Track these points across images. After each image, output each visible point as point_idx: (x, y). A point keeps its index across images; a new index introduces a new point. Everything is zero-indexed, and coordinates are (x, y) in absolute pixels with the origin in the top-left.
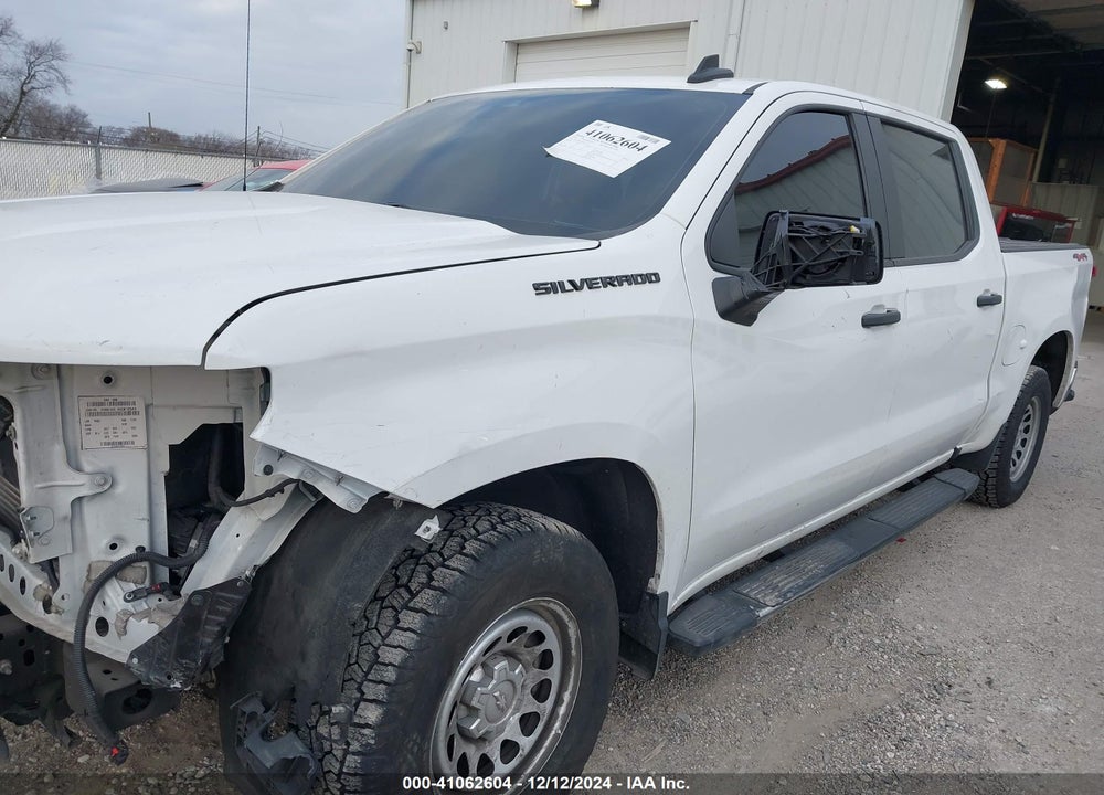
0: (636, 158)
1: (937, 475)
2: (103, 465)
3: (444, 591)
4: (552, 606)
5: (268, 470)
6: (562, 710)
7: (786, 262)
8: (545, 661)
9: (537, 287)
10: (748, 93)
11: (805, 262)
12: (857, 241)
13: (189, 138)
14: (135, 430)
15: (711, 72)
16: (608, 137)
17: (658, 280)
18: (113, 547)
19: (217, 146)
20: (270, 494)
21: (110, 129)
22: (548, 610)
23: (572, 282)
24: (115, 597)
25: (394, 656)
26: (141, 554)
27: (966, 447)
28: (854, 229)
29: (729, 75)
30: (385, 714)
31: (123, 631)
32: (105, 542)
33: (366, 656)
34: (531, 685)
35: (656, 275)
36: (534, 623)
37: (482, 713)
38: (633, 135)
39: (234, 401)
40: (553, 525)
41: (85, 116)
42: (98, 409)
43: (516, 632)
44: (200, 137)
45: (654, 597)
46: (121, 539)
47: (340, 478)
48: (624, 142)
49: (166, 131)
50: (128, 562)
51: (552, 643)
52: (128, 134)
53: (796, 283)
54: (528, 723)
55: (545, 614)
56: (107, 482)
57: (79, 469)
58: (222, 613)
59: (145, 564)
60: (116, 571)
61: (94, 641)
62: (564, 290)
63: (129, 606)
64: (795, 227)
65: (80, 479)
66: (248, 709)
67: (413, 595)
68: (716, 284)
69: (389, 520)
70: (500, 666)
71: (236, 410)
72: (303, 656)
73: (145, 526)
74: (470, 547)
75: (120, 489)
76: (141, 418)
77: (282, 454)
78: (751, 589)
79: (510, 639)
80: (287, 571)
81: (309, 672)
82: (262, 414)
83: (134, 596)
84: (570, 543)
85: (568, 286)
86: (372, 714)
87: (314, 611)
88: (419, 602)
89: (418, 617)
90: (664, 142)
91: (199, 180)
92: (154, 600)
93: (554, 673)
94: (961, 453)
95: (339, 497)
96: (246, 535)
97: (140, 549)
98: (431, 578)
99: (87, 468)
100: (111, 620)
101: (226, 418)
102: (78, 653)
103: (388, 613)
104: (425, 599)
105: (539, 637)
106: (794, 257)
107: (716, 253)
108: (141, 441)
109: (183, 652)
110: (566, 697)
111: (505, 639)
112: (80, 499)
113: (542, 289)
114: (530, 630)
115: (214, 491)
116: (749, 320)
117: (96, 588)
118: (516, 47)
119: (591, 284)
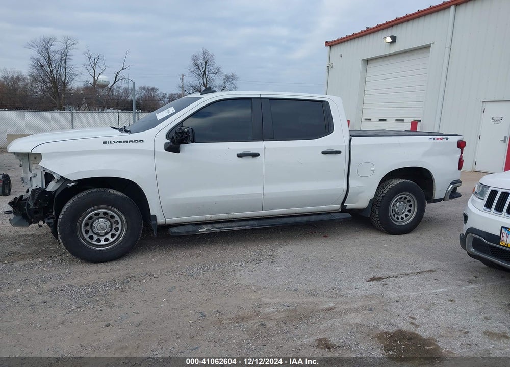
0: (166, 115)
2: (35, 172)
8: (117, 223)
9: (103, 142)
17: (143, 142)
27: (350, 206)
32: (35, 185)
34: (114, 227)
35: (143, 140)
36: (111, 213)
37: (96, 228)
42: (34, 163)
45: (151, 215)
47: (54, 173)
54: (113, 236)
55: (113, 211)
56: (36, 175)
57: (31, 172)
62: (111, 143)
68: (166, 143)
70: (101, 219)
73: (41, 183)
79: (104, 215)
85: (113, 142)
93: (120, 226)
95: (55, 176)
96: (53, 185)
97: (40, 187)
105: (113, 216)
109: (32, 199)
111: (101, 214)
112: (31, 177)
113: (105, 143)
116: (177, 152)
118: (367, 61)
119: (120, 142)
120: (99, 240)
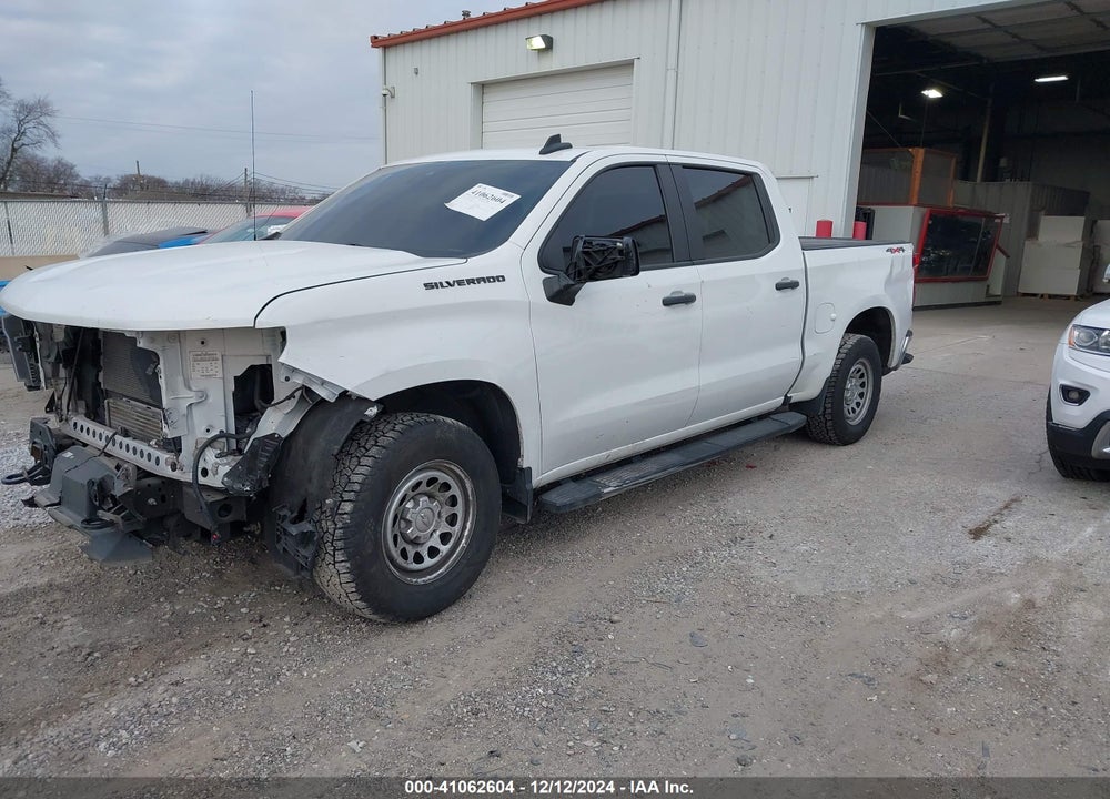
0: (499, 207)
1: (772, 416)
2: (202, 387)
3: (384, 447)
4: (452, 467)
5: (287, 379)
6: (466, 533)
7: (582, 266)
8: (453, 501)
9: (426, 285)
10: (574, 161)
11: (594, 266)
12: (621, 252)
13: (176, 183)
14: (216, 369)
15: (556, 146)
16: (484, 195)
17: (504, 280)
18: (208, 431)
19: (205, 190)
20: (288, 398)
21: (97, 179)
22: (451, 470)
23: (448, 282)
24: (210, 456)
25: (359, 478)
26: (222, 435)
27: (796, 397)
28: (619, 244)
29: (569, 146)
30: (355, 507)
31: (216, 473)
32: (204, 428)
33: (344, 480)
34: (444, 516)
35: (503, 277)
36: (443, 477)
37: (413, 524)
38: (498, 192)
39: (268, 352)
40: (449, 420)
41: (72, 168)
42: (200, 358)
43: (432, 481)
44: (187, 181)
45: (522, 469)
46: (211, 426)
47: (323, 382)
48: (494, 198)
49: (153, 177)
50: (215, 439)
51: (455, 490)
52: (115, 182)
53: (593, 278)
54: (445, 538)
55: (448, 471)
56: (203, 397)
57: (190, 388)
58: (268, 451)
59: (224, 440)
60: (210, 443)
61: (202, 480)
62: (442, 286)
63: (218, 460)
64: (587, 245)
65: (192, 394)
66: (282, 513)
67: (367, 450)
68: (545, 282)
69: (350, 408)
70: (423, 500)
71: (268, 357)
72: (310, 480)
73: (224, 419)
74: (397, 428)
75: (210, 400)
76: (220, 362)
77: (294, 370)
78: (602, 479)
79: (428, 485)
80: (300, 440)
81: (313, 489)
82: (282, 352)
83: (219, 456)
84: (459, 430)
85: (445, 285)
86: (347, 507)
87: (315, 456)
88: (370, 453)
89: (370, 459)
90: (517, 197)
91: (201, 227)
92: (230, 458)
93: (459, 510)
94: (792, 401)
95: (323, 393)
96: (277, 422)
97: (221, 431)
98: (377, 442)
99: (194, 389)
100: (209, 468)
101: (262, 361)
102: (196, 486)
103: (355, 460)
104: (374, 451)
105: (446, 486)
106: (587, 264)
107: (544, 262)
108: (220, 375)
109: (250, 471)
110: (468, 525)
111: (424, 484)
112: (191, 405)
113: (428, 286)
114: (441, 481)
115: (258, 402)
116: (570, 302)
117: (201, 451)
118: (482, 87)
119: (460, 283)
120: (418, 558)
